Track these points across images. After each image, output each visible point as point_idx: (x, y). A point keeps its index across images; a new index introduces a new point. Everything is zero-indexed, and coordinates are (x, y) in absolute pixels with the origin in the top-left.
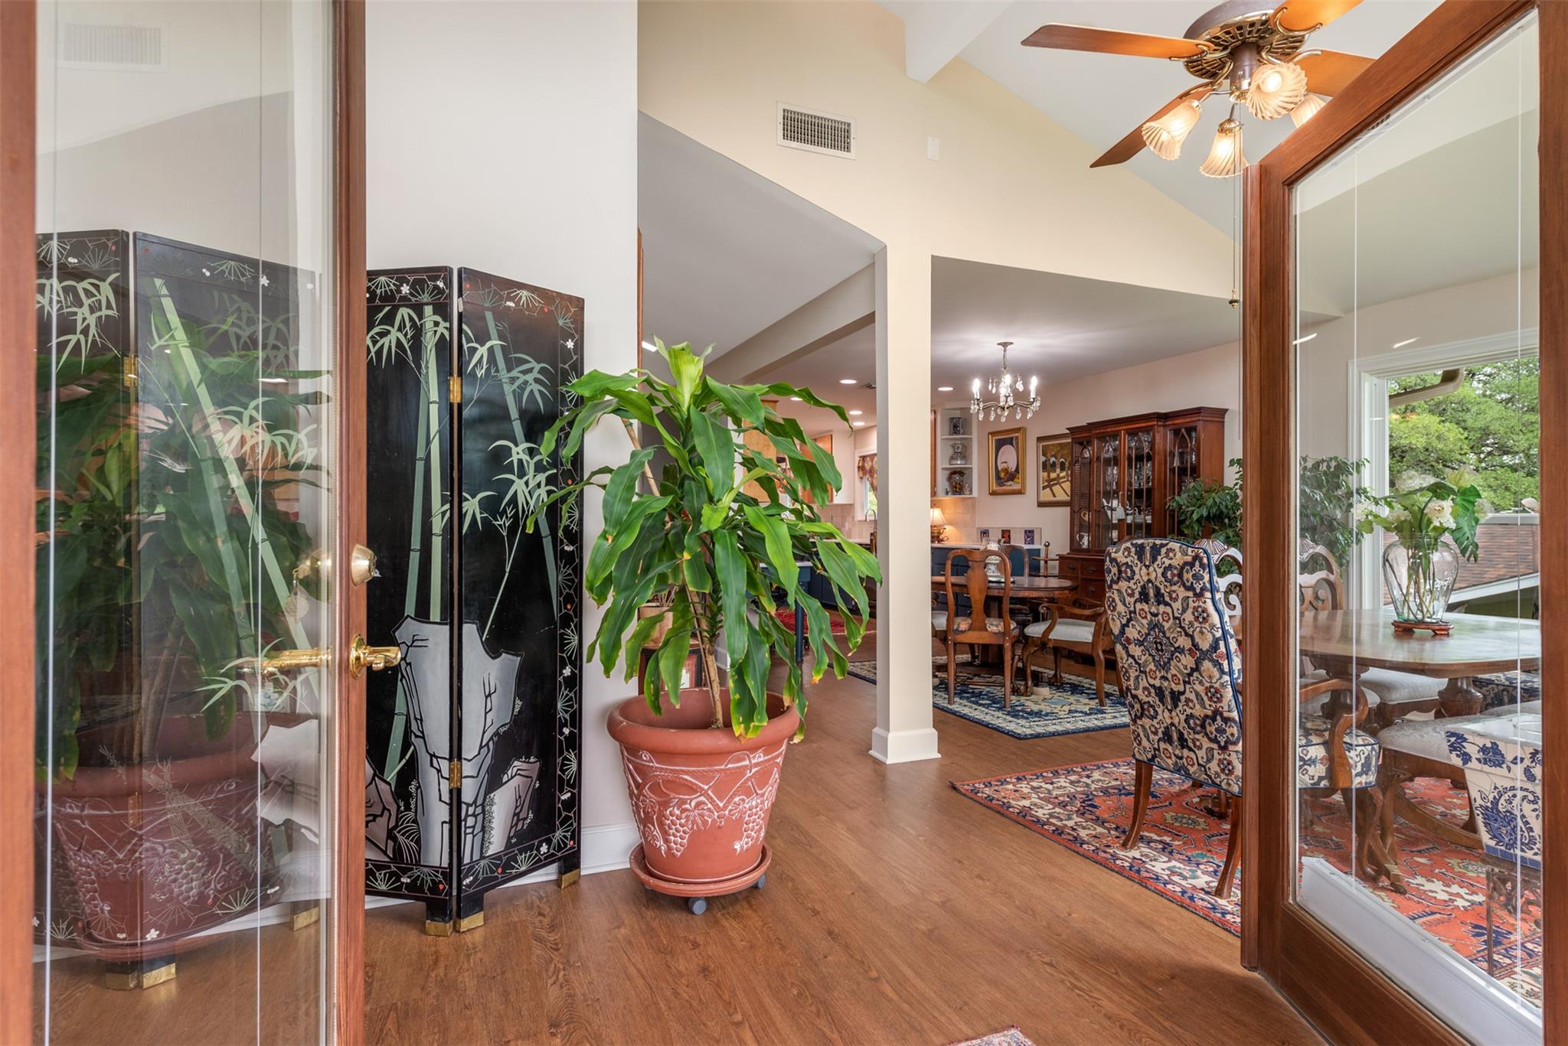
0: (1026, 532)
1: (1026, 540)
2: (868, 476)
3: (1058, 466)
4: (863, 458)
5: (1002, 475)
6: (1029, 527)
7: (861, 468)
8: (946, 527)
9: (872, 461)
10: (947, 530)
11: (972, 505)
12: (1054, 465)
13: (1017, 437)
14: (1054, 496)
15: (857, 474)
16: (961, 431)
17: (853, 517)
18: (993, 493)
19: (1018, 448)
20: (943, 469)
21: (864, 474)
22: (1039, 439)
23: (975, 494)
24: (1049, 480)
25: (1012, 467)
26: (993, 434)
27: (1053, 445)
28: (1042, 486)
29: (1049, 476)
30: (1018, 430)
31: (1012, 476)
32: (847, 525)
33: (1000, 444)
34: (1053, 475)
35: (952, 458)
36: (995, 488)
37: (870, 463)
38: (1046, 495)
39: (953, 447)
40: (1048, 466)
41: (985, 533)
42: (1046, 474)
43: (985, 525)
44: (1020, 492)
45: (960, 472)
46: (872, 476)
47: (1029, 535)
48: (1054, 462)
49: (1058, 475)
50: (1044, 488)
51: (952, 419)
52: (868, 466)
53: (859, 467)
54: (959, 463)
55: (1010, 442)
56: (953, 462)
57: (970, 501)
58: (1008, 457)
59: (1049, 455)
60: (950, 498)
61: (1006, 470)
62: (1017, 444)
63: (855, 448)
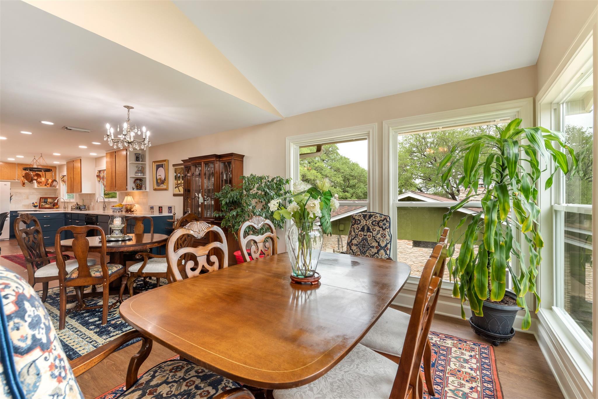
0: (169, 207)
1: (168, 211)
2: (102, 180)
3: (181, 178)
4: (100, 171)
5: (159, 181)
6: (170, 205)
7: (98, 176)
8: (136, 205)
9: (104, 173)
10: (136, 207)
11: (147, 194)
12: (179, 177)
13: (165, 164)
14: (180, 191)
15: (96, 179)
16: (141, 160)
18: (155, 190)
19: (165, 169)
20: (130, 177)
21: (100, 179)
22: (174, 165)
23: (148, 190)
24: (178, 184)
25: (163, 178)
26: (154, 162)
27: (179, 168)
28: (175, 187)
29: (177, 182)
30: (165, 161)
31: (163, 182)
32: (92, 203)
33: (158, 167)
34: (179, 182)
35: (136, 173)
36: (156, 187)
37: (103, 174)
38: (177, 192)
39: (137, 167)
40: (177, 178)
41: (152, 208)
42: (176, 181)
43: (152, 204)
44: (166, 190)
45: (140, 180)
46: (104, 180)
47: (170, 208)
48: (179, 176)
49: (181, 182)
50: (176, 188)
51: (136, 154)
52: (102, 175)
53: (97, 176)
54: (140, 175)
55: (162, 166)
56: (137, 174)
57: (145, 193)
58: (161, 173)
59: (177, 172)
60: (136, 192)
61: (160, 179)
62: (165, 167)
63: (96, 167)
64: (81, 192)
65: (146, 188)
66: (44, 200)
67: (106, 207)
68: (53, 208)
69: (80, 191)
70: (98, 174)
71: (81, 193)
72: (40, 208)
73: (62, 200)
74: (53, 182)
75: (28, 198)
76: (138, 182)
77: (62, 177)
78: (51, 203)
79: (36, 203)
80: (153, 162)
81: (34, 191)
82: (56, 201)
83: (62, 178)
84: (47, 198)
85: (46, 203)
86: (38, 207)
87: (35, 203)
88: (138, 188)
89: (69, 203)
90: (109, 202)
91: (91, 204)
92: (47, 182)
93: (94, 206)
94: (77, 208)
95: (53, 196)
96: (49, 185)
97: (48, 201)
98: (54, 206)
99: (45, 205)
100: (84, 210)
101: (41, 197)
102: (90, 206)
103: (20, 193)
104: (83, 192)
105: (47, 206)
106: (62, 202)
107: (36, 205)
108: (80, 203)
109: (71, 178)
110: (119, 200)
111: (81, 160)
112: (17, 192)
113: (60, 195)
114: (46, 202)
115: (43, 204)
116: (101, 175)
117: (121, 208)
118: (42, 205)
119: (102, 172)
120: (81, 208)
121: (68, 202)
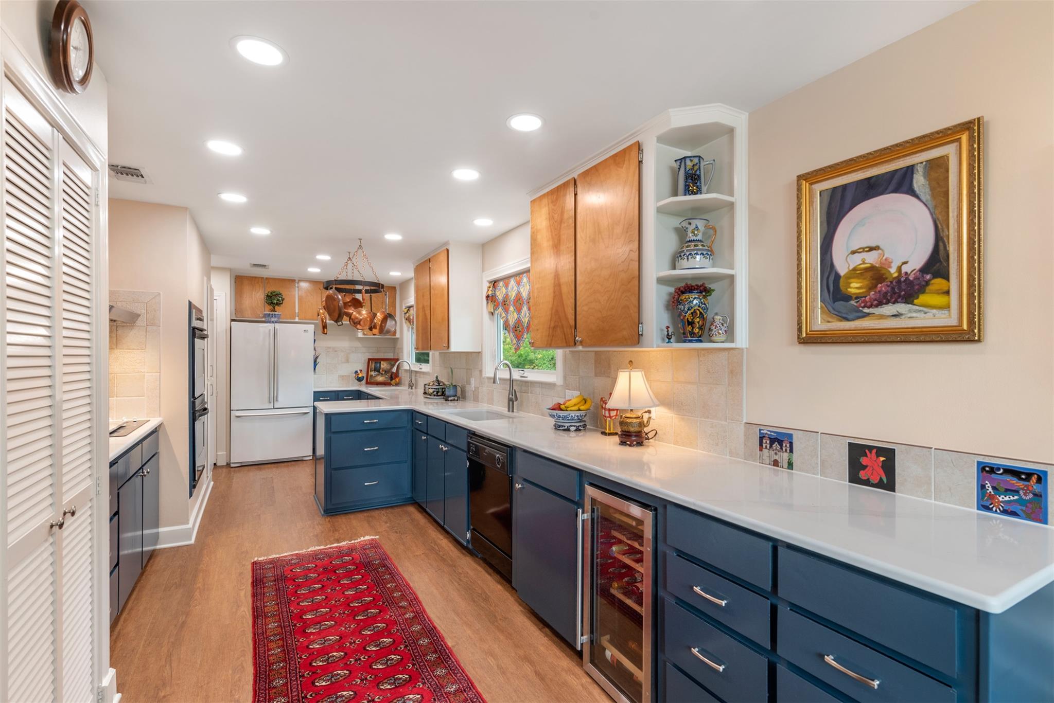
2: (500, 310)
4: (494, 283)
7: (490, 298)
9: (507, 286)
15: (485, 308)
17: (481, 372)
21: (496, 307)
23: (742, 338)
32: (473, 381)
45: (701, 288)
52: (500, 295)
53: (488, 297)
63: (483, 271)
64: (448, 347)
65: (730, 333)
66: (374, 363)
67: (516, 399)
69: (446, 345)
70: (490, 293)
72: (367, 383)
73: (406, 367)
74: (385, 320)
75: (347, 361)
76: (695, 301)
77: (406, 311)
78: (386, 372)
79: (361, 371)
80: (800, 178)
81: (358, 344)
82: (394, 370)
83: (405, 313)
86: (364, 381)
87: (359, 372)
88: (692, 334)
89: (418, 375)
90: (527, 382)
91: (469, 383)
92: (372, 320)
93: (477, 388)
94: (438, 392)
95: (390, 356)
96: (378, 327)
97: (382, 366)
98: (392, 379)
99: (377, 375)
100: (454, 400)
102: (468, 388)
103: (335, 350)
104: (453, 348)
105: (380, 379)
106: (406, 371)
107: (360, 376)
108: (443, 379)
109: (423, 307)
110: (565, 378)
111: (448, 251)
113: (402, 352)
114: (377, 370)
115: (373, 373)
116: (498, 293)
117: (583, 413)
119: (501, 284)
120: (447, 393)
121: (416, 372)
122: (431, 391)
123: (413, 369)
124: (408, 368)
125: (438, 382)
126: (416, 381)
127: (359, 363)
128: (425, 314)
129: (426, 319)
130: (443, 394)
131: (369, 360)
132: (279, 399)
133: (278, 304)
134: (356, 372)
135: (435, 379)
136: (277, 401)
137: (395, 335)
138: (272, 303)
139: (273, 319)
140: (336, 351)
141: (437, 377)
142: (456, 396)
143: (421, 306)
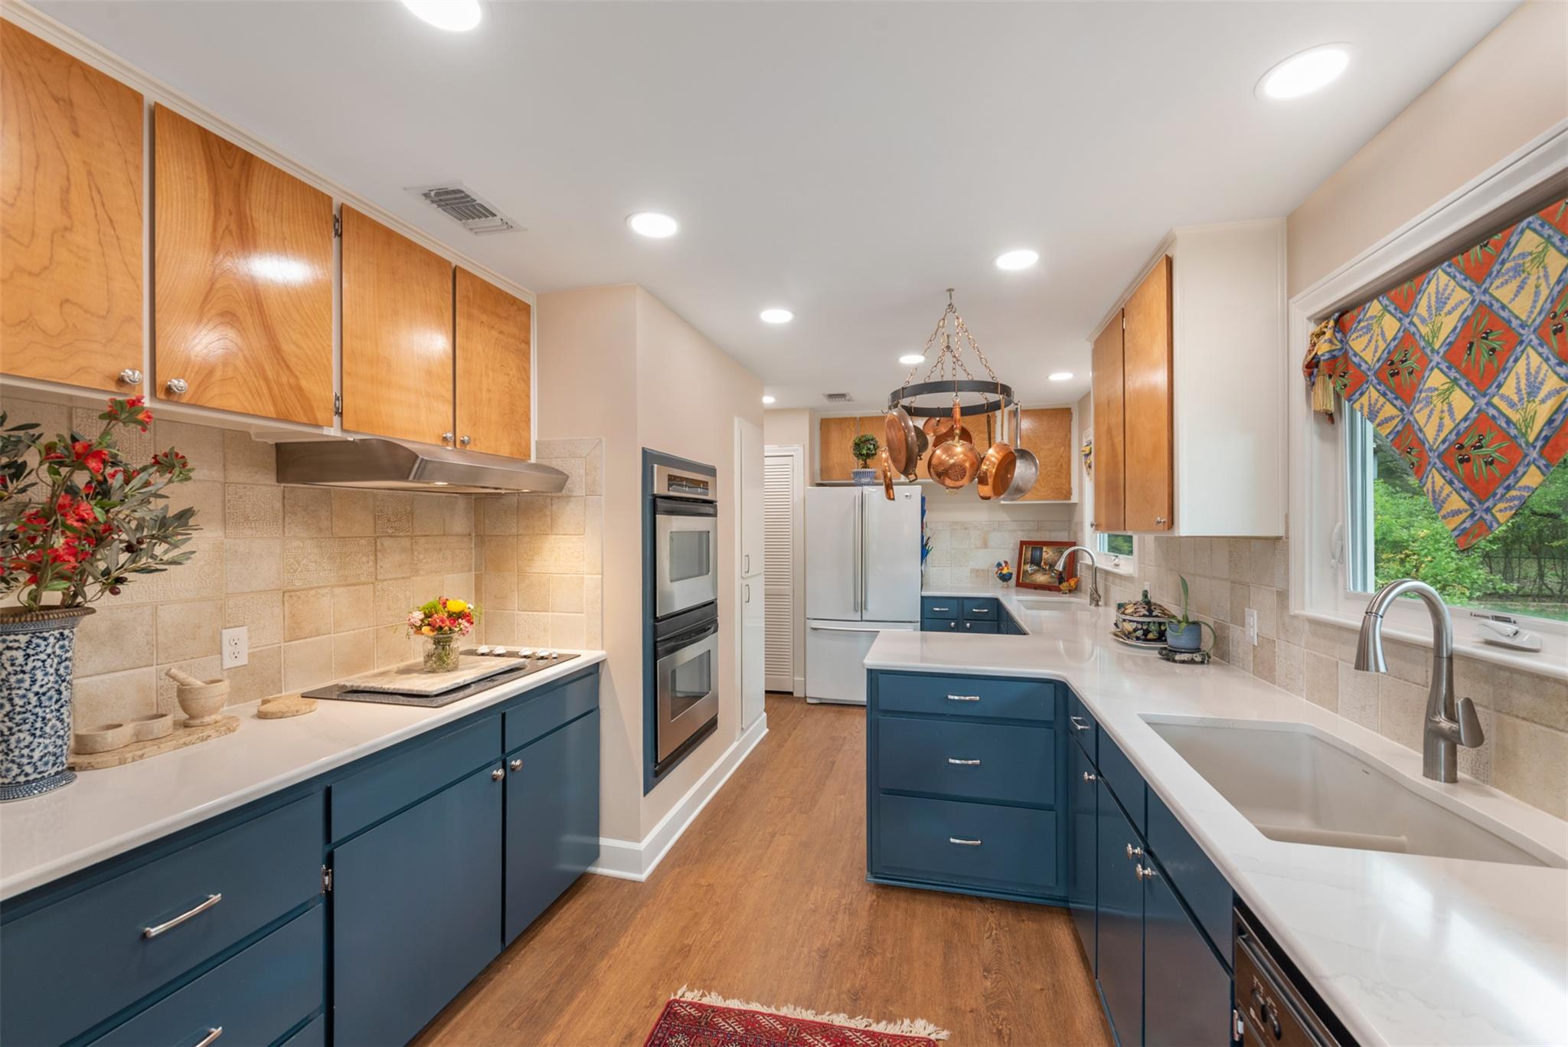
64: (1171, 523)
66: (1031, 550)
68: (1058, 590)
71: (1168, 534)
79: (1006, 562)
84: (1037, 546)
85: (1038, 565)
87: (1004, 565)
94: (1146, 632)
95: (1062, 536)
97: (1045, 555)
98: (1061, 578)
99: (1036, 572)
100: (1192, 662)
101: (1025, 539)
103: (965, 527)
105: (1041, 578)
106: (1087, 566)
107: (1005, 571)
109: (1109, 431)
111: (1170, 262)
112: (956, 523)
114: (1036, 562)
115: (1028, 568)
118: (1026, 572)
120: (1172, 639)
121: (1107, 573)
122: (1129, 627)
123: (1098, 564)
124: (1090, 562)
125: (1148, 604)
126: (1107, 590)
127: (1004, 550)
128: (1113, 445)
129: (1115, 456)
130: (1161, 637)
131: (1022, 543)
132: (870, 607)
133: (868, 456)
134: (999, 565)
135: (1140, 598)
136: (865, 609)
137: (1070, 499)
138: (861, 455)
139: (864, 480)
140: (966, 529)
141: (1145, 594)
142: (1198, 650)
143: (1104, 428)
